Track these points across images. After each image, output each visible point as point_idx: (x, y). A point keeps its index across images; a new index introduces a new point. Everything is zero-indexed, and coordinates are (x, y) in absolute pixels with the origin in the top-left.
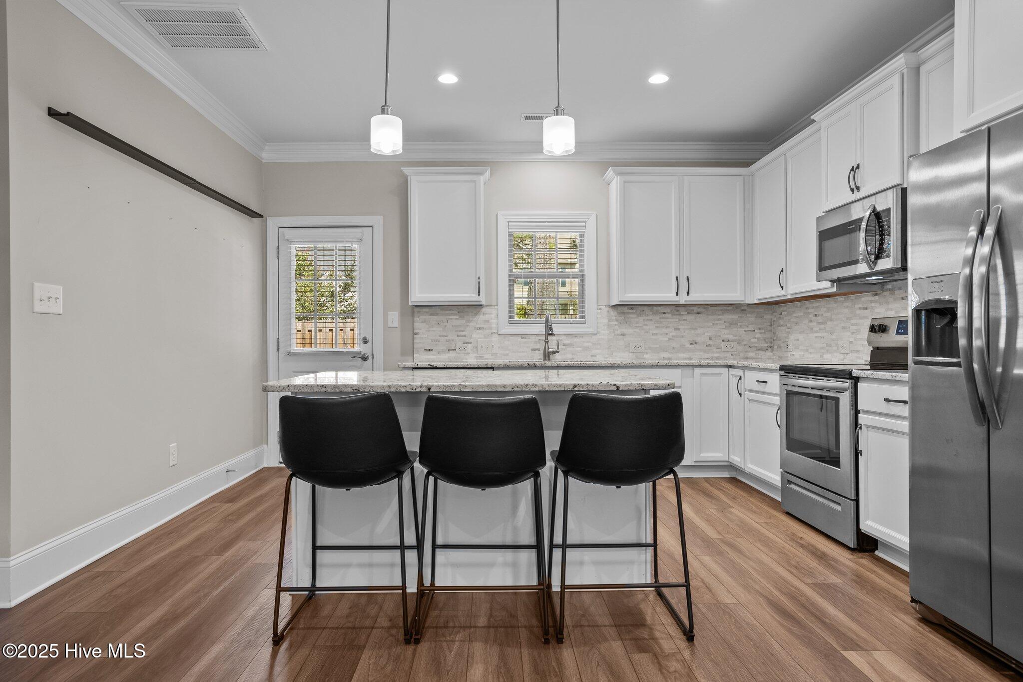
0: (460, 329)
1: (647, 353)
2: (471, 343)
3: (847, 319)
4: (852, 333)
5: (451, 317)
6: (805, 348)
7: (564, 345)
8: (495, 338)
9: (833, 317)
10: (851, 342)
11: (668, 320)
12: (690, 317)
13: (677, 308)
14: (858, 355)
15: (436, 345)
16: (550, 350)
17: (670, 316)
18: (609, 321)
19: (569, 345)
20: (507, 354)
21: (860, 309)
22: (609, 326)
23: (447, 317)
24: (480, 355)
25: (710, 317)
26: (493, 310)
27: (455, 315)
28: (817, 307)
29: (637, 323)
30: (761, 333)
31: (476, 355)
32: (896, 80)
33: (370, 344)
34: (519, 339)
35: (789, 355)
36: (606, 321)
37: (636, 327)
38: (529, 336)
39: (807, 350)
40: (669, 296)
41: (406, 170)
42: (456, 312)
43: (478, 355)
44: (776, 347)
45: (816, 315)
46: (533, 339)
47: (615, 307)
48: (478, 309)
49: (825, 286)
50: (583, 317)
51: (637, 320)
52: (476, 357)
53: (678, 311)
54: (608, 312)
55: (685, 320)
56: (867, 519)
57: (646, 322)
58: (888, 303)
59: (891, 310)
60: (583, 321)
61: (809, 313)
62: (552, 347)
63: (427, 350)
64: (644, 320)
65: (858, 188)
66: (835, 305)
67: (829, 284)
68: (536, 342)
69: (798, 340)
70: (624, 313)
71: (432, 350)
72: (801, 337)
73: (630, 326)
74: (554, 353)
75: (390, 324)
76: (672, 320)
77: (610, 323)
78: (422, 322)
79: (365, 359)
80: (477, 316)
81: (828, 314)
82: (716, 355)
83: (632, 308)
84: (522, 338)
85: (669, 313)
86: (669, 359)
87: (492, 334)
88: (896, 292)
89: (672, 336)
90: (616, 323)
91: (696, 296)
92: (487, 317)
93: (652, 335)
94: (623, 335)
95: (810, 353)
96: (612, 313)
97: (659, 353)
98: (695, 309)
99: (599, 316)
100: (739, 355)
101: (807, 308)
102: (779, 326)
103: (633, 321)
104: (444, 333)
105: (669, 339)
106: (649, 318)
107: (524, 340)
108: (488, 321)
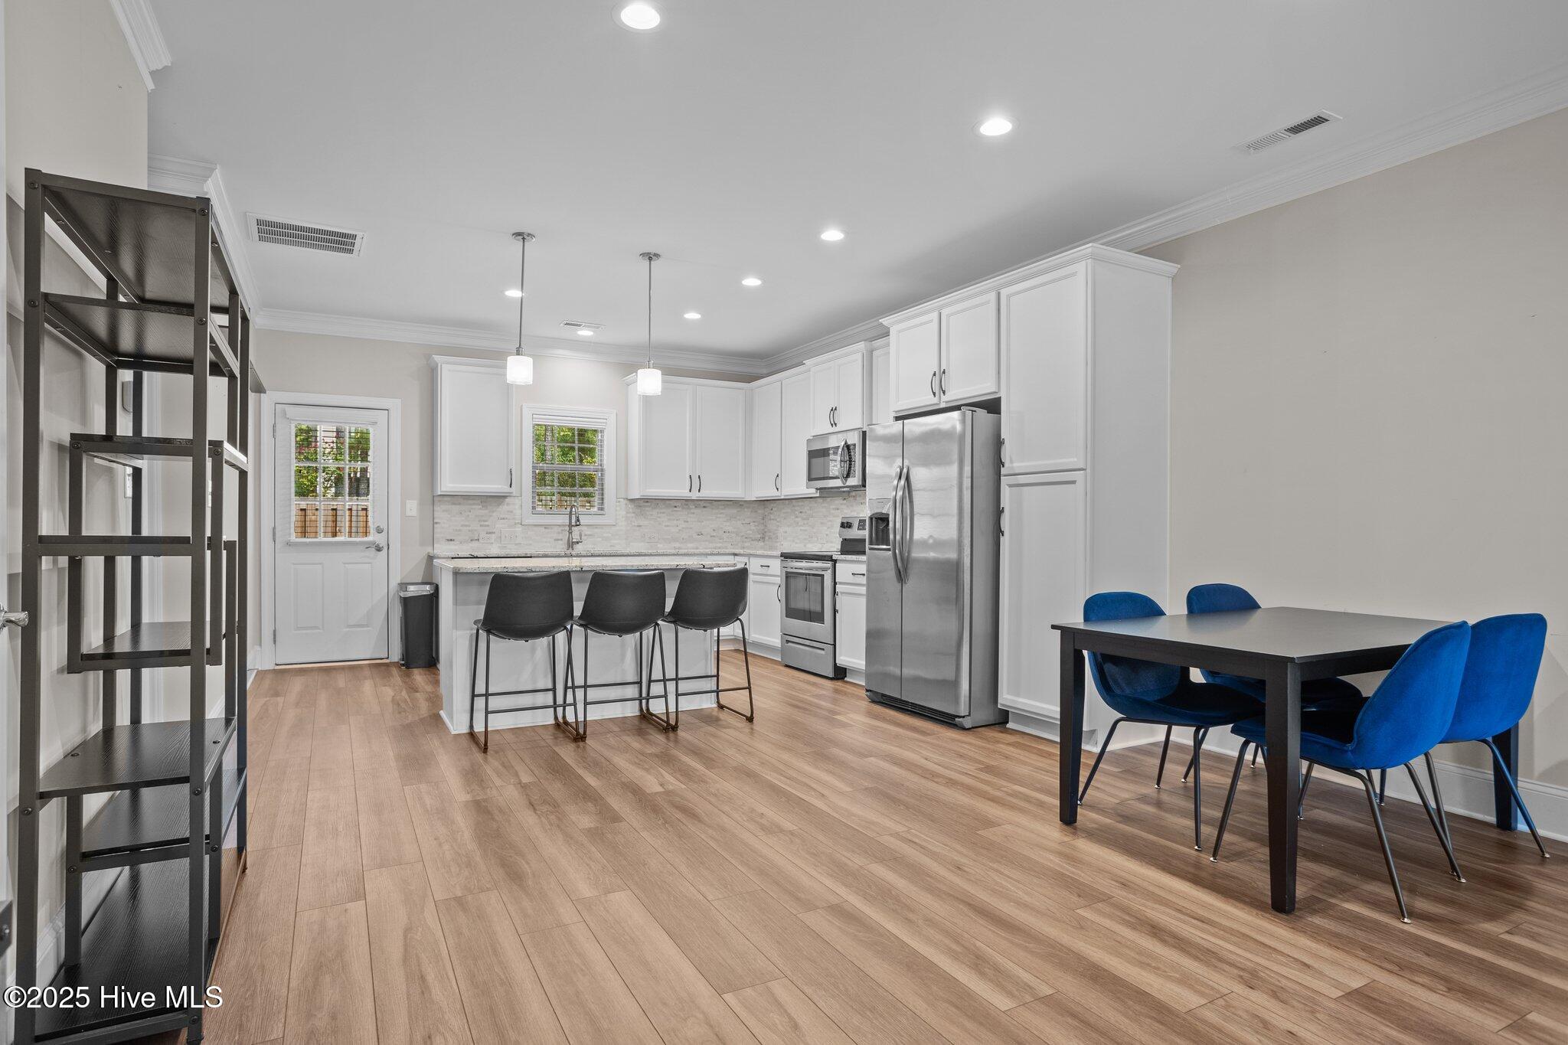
0: (483, 519)
1: (660, 543)
2: (494, 533)
3: (825, 516)
4: (828, 528)
5: (474, 507)
7: (585, 535)
8: (518, 528)
10: (827, 535)
11: (679, 513)
12: (697, 511)
13: (686, 503)
14: (831, 544)
15: (458, 535)
16: (573, 540)
17: (680, 509)
18: (627, 513)
19: (590, 535)
20: (531, 544)
21: (834, 509)
22: (627, 518)
24: (503, 545)
25: (714, 511)
26: (517, 501)
27: (478, 505)
28: (803, 507)
29: (652, 515)
30: (755, 526)
31: (499, 544)
32: (859, 356)
33: (385, 533)
34: (543, 529)
35: (778, 544)
36: (624, 513)
37: (651, 519)
38: (553, 526)
39: (793, 541)
40: (683, 492)
41: (437, 358)
42: (479, 501)
43: (501, 545)
44: (767, 538)
46: (557, 529)
47: (632, 500)
48: (501, 500)
49: (812, 492)
50: (602, 509)
51: (651, 513)
52: (499, 547)
53: (687, 505)
54: (626, 505)
55: (694, 513)
56: (841, 655)
57: (659, 515)
58: (852, 506)
59: (855, 511)
60: (602, 512)
62: (576, 537)
63: (448, 540)
64: (658, 513)
65: (835, 424)
66: (816, 505)
67: (814, 491)
68: (559, 533)
69: (786, 532)
70: (640, 506)
71: (454, 540)
73: (645, 518)
74: (578, 543)
75: (409, 513)
77: (628, 515)
78: (444, 511)
79: (379, 549)
80: (501, 507)
81: (809, 512)
82: (719, 545)
83: (647, 502)
84: (545, 528)
85: (682, 507)
86: (679, 548)
87: (515, 524)
88: (859, 501)
89: (682, 527)
90: (633, 515)
91: (707, 493)
92: (510, 507)
93: (665, 526)
94: (640, 526)
95: (796, 543)
96: (630, 506)
97: (670, 543)
98: (702, 503)
99: (618, 508)
100: (737, 545)
101: (794, 506)
102: (770, 519)
103: (648, 513)
104: (467, 523)
105: (680, 530)
106: (662, 511)
107: (547, 530)
108: (512, 512)
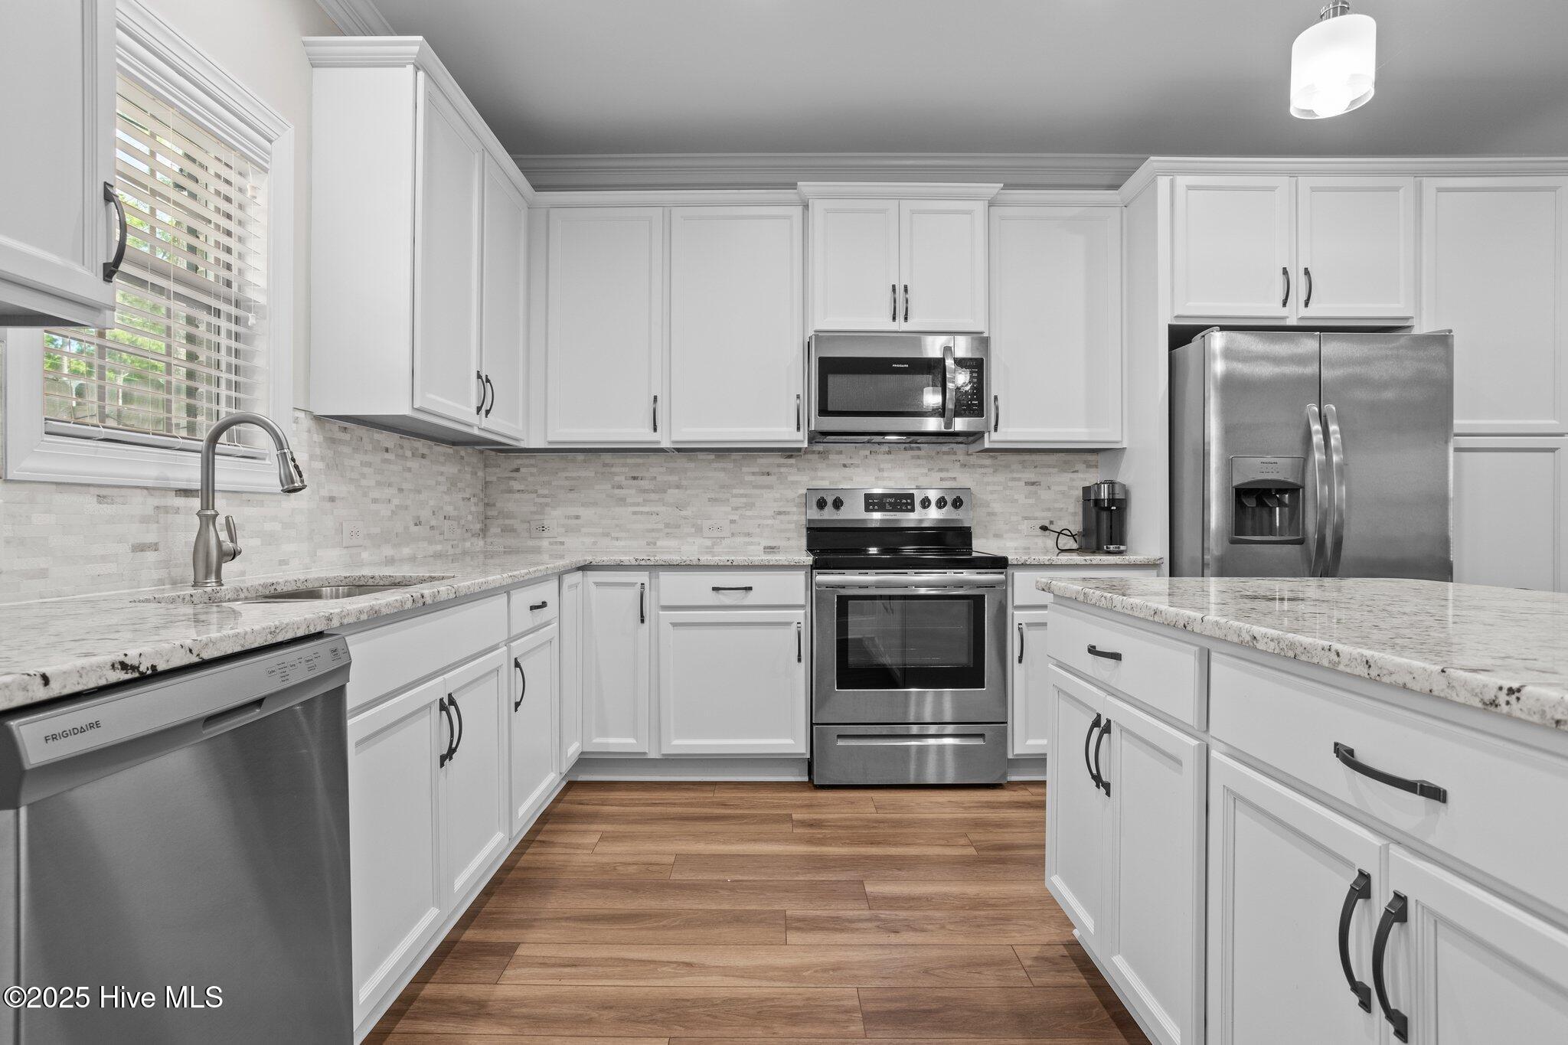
1: (366, 549)
3: (722, 487)
4: (736, 509)
6: (601, 530)
9: (684, 483)
10: (733, 522)
11: (392, 467)
14: (747, 539)
21: (754, 474)
28: (638, 465)
29: (352, 469)
30: (475, 504)
35: (545, 543)
37: (351, 481)
38: (123, 491)
39: (607, 535)
44: (494, 530)
45: (634, 478)
46: (134, 505)
47: (320, 420)
51: (352, 463)
54: (310, 426)
57: (364, 470)
58: (816, 470)
59: (823, 479)
61: (614, 474)
66: (692, 465)
68: (145, 520)
69: (577, 517)
70: (333, 441)
72: (587, 513)
73: (342, 476)
76: (396, 468)
81: (674, 478)
83: (345, 428)
84: (101, 498)
85: (392, 451)
88: (831, 456)
89: (396, 506)
93: (372, 501)
94: (332, 499)
95: (617, 539)
96: (316, 437)
98: (420, 447)
101: (605, 465)
102: (510, 492)
103: (345, 462)
105: (392, 512)
107: (107, 509)
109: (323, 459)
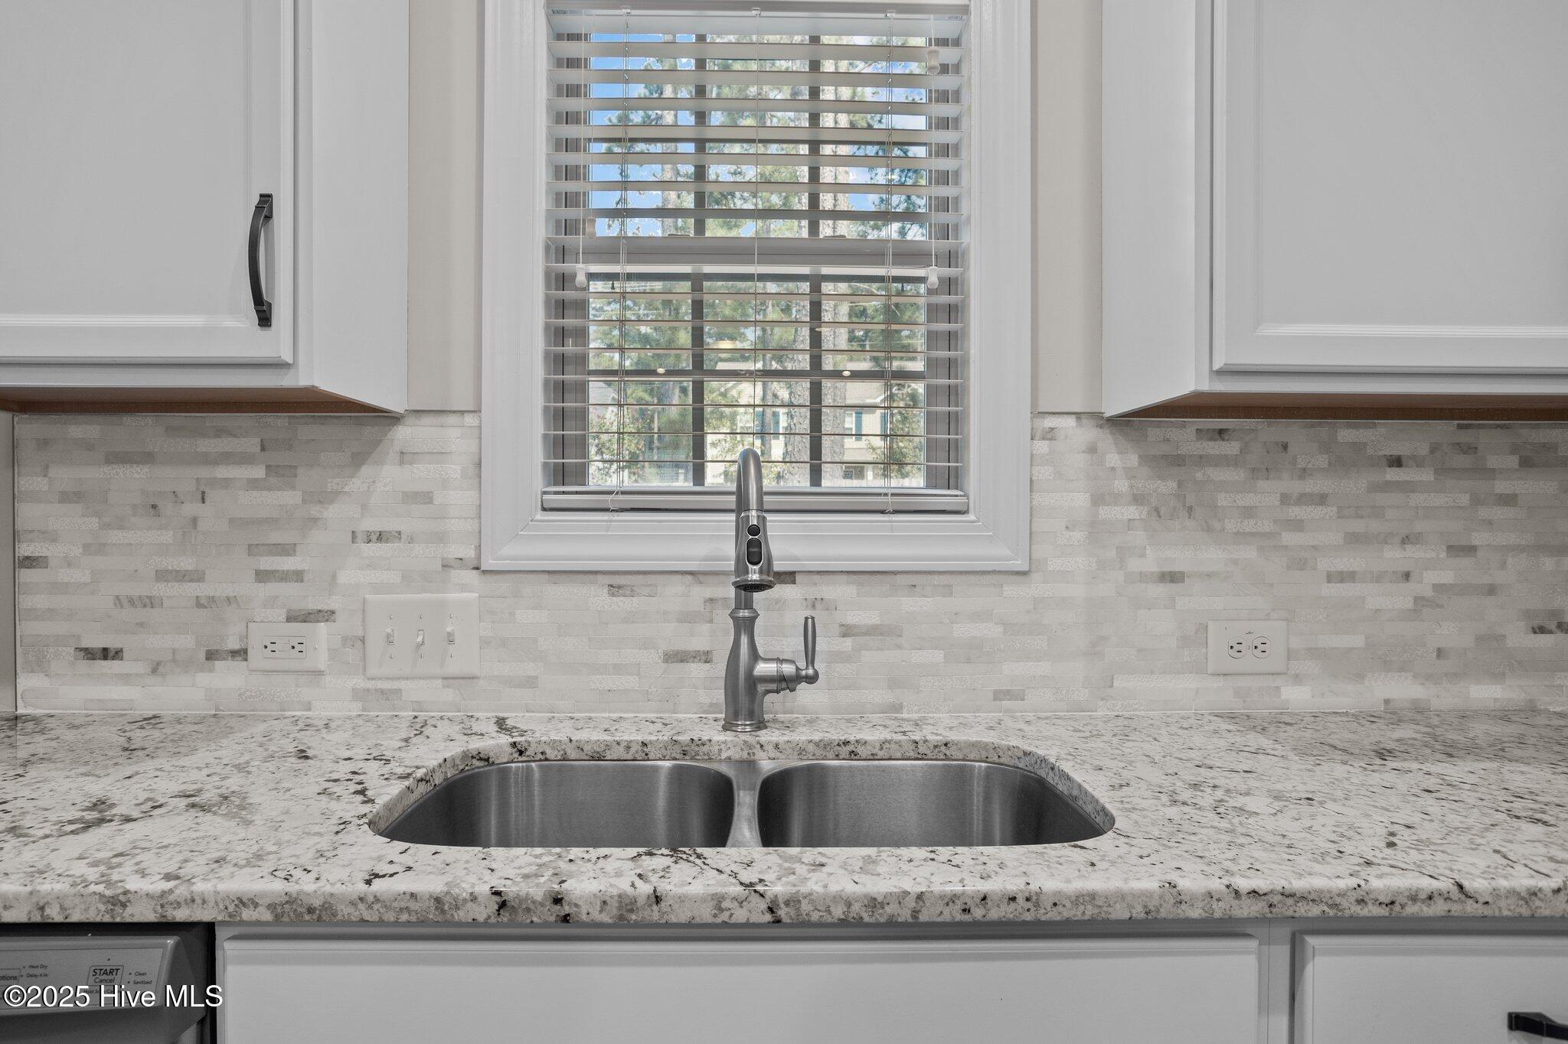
0: (276, 537)
1: (1297, 679)
2: (328, 615)
5: (222, 472)
7: (847, 631)
8: (464, 588)
11: (1418, 499)
13: (1465, 437)
15: (141, 625)
16: (763, 668)
17: (1426, 476)
18: (1098, 500)
19: (873, 631)
20: (531, 682)
22: (1096, 530)
23: (204, 472)
24: (386, 685)
26: (454, 436)
27: (245, 459)
29: (1249, 512)
31: (359, 682)
34: (597, 596)
36: (1080, 500)
37: (1241, 537)
38: (650, 579)
42: (251, 444)
43: (370, 685)
46: (675, 595)
47: (1128, 423)
48: (369, 432)
50: (949, 477)
51: (1247, 500)
52: (358, 695)
53: (1470, 449)
54: (1092, 450)
57: (1296, 512)
60: (945, 497)
62: (778, 650)
64: (1285, 499)
68: (687, 618)
70: (1178, 461)
71: (118, 654)
73: (1209, 529)
74: (786, 683)
76: (1439, 500)
77: (1105, 512)
80: (365, 470)
83: (1221, 432)
84: (614, 589)
85: (1419, 462)
87: (446, 566)
89: (1438, 588)
90: (1132, 512)
92: (419, 475)
93: (1330, 577)
94: (1172, 577)
96: (1113, 459)
97: (1360, 677)
99: (1043, 473)
103: (1223, 500)
104: (187, 563)
105: (1419, 600)
106: (1312, 486)
107: (623, 604)
108: (427, 498)
109: (1138, 499)
